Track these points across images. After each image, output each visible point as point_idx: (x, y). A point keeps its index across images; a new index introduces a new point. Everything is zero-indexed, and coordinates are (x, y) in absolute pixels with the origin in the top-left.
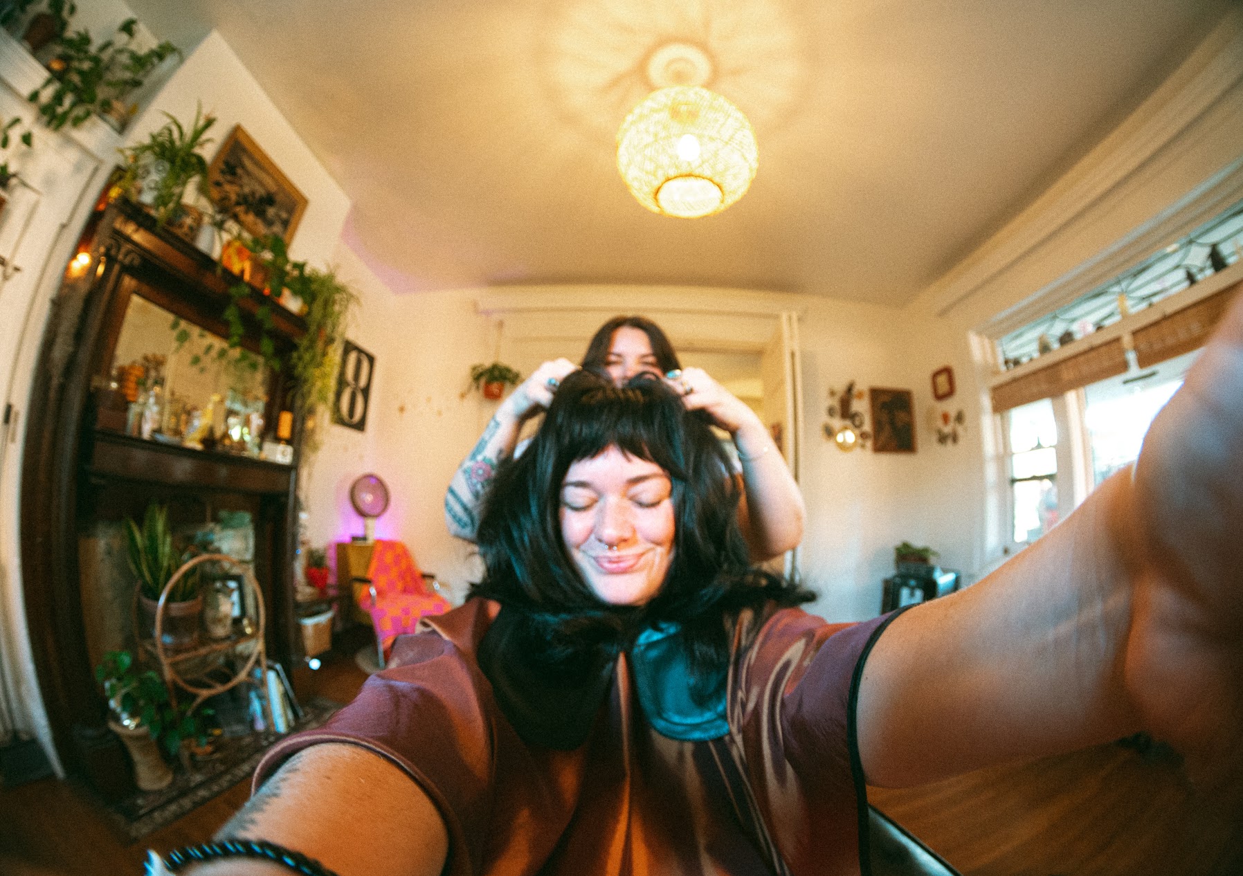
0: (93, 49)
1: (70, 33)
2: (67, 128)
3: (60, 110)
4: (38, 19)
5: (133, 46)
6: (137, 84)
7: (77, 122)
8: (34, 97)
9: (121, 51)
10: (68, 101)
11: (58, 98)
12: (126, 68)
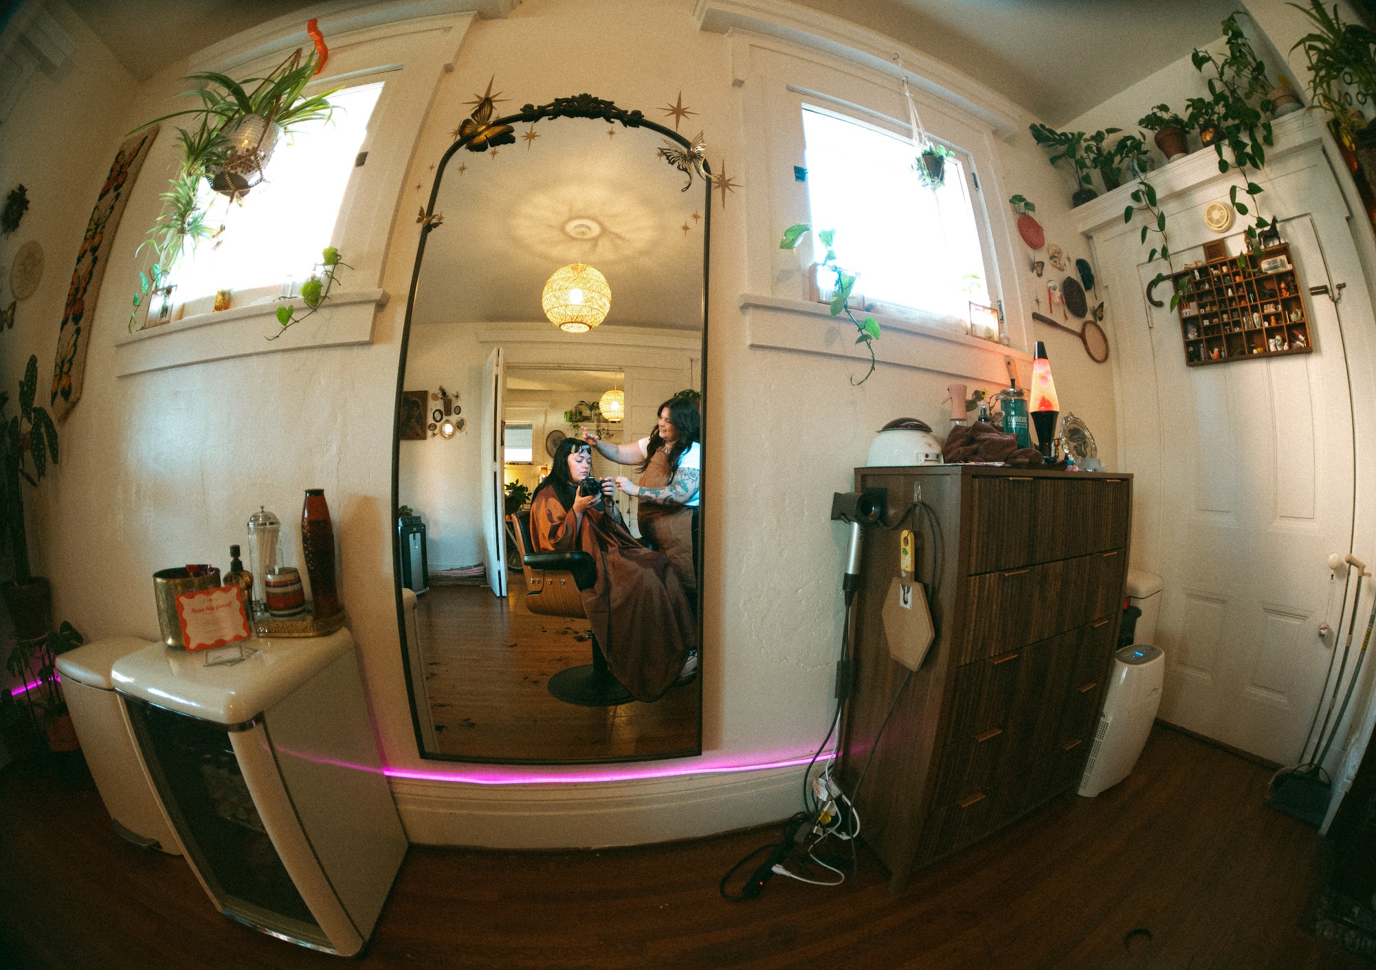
0: (1208, 97)
1: (1184, 115)
2: (1268, 152)
3: (1248, 150)
4: (1159, 142)
5: (1220, 61)
6: (1259, 68)
7: (1269, 141)
8: (1223, 166)
9: (1221, 74)
10: (1245, 138)
11: (1237, 146)
12: (1238, 73)
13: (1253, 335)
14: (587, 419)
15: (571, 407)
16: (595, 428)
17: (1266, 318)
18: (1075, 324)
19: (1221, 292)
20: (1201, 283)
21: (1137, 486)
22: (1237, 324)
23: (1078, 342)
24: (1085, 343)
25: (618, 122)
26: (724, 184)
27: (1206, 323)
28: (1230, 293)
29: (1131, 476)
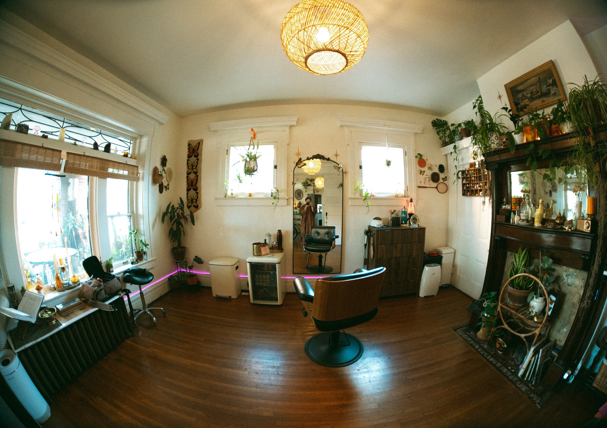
13: (476, 191)
14: (309, 185)
15: (304, 181)
16: (313, 189)
17: (480, 186)
18: (435, 185)
19: (471, 178)
20: (467, 174)
21: (426, 230)
22: (473, 187)
23: (435, 189)
24: (437, 189)
25: (325, 160)
26: (346, 173)
27: (468, 185)
28: (473, 179)
29: (425, 228)
